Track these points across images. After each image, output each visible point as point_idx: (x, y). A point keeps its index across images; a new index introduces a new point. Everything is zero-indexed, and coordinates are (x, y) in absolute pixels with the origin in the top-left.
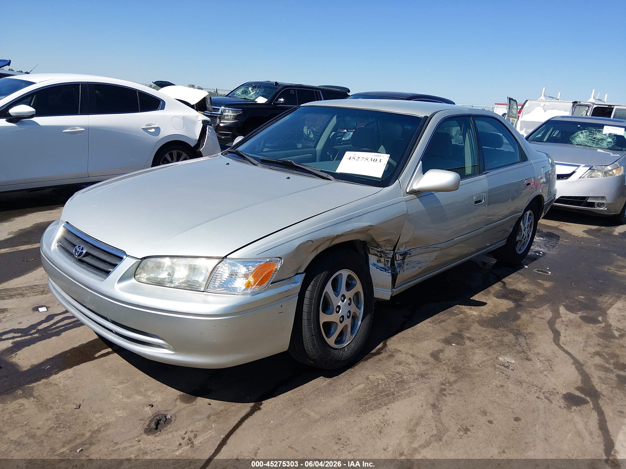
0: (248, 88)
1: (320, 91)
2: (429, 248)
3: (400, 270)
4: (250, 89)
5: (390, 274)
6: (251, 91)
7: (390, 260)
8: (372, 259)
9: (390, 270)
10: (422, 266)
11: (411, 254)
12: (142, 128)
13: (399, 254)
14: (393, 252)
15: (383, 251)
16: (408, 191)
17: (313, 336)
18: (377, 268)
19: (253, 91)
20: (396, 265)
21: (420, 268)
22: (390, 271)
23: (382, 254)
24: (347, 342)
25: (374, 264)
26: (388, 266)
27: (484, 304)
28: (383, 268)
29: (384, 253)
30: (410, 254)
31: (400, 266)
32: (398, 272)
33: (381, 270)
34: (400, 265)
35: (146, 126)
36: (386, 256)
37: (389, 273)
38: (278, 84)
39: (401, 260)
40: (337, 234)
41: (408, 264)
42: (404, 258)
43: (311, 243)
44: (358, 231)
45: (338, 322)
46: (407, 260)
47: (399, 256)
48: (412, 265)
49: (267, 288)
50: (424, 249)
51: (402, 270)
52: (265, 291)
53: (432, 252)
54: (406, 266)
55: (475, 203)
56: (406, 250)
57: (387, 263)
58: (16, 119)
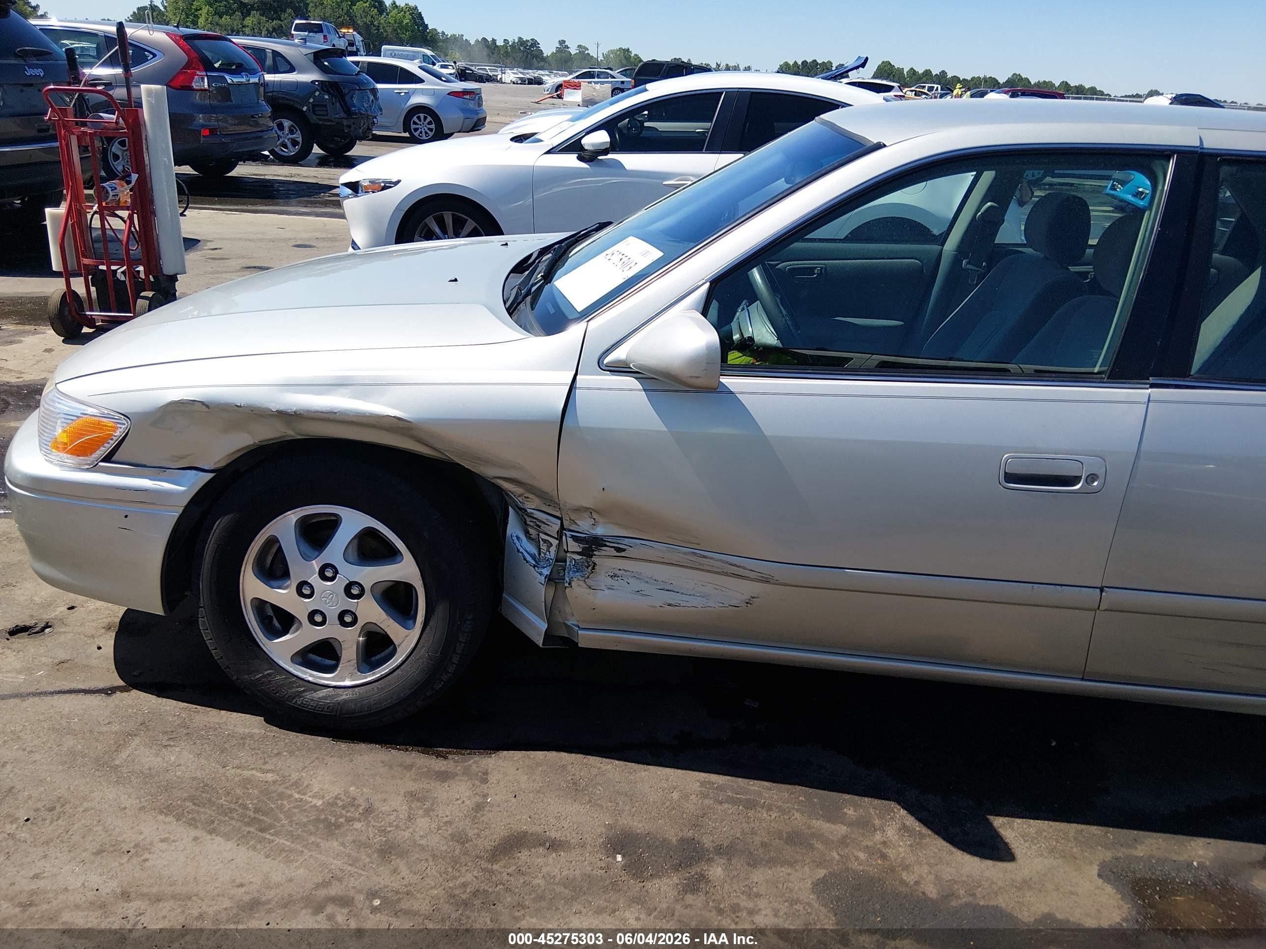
3: (574, 580)
5: (546, 578)
7: (553, 542)
8: (513, 527)
9: (550, 569)
10: (684, 603)
11: (624, 550)
13: (568, 533)
14: (559, 522)
15: (525, 510)
16: (607, 362)
18: (519, 551)
20: (568, 562)
21: (672, 605)
22: (548, 571)
23: (527, 516)
24: (342, 679)
25: (517, 538)
26: (546, 555)
28: (533, 557)
29: (531, 516)
30: (619, 550)
31: (579, 571)
32: (569, 584)
33: (526, 558)
34: (577, 567)
36: (539, 527)
37: (541, 574)
39: (581, 554)
40: (282, 408)
41: (615, 576)
42: (587, 553)
43: (205, 409)
44: (354, 419)
45: (303, 617)
46: (605, 561)
47: (570, 540)
48: (636, 585)
49: (94, 468)
50: (685, 553)
51: (582, 583)
52: (88, 470)
53: (726, 574)
54: (602, 578)
55: (1011, 478)
56: (599, 531)
57: (544, 547)
58: (590, 157)
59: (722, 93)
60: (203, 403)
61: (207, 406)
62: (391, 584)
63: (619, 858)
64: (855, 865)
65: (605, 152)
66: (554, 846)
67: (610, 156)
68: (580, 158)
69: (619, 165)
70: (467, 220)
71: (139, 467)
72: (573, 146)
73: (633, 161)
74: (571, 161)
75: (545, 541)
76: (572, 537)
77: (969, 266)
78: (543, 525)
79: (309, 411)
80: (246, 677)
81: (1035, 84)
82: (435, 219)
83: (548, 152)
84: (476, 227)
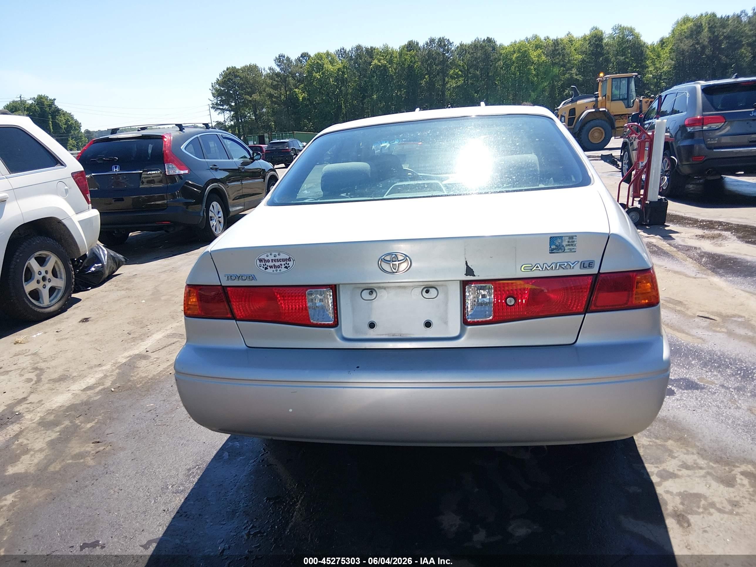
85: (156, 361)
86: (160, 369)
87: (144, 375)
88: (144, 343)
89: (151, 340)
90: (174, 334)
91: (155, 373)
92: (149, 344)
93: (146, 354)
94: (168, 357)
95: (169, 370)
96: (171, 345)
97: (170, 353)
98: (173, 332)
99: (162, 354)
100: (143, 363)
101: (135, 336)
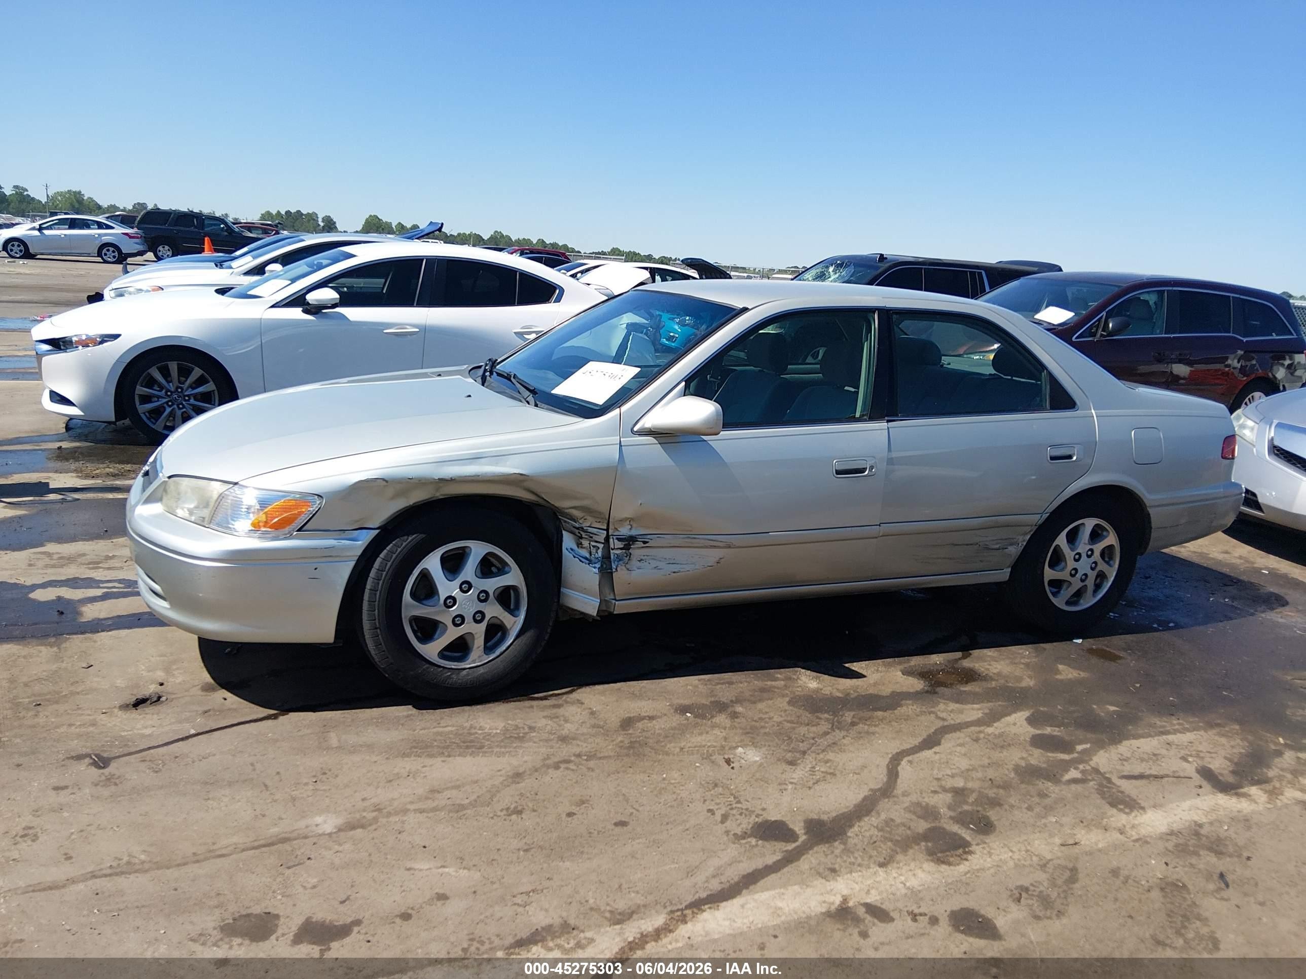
0: (827, 267)
1: (983, 273)
2: (695, 538)
3: (617, 567)
4: (831, 269)
5: (596, 570)
6: (832, 273)
7: (601, 546)
8: (568, 541)
9: (600, 563)
10: (682, 570)
11: (647, 542)
12: (515, 333)
13: (615, 537)
14: (605, 532)
15: (582, 528)
16: (635, 429)
17: (376, 628)
18: (575, 557)
19: (836, 274)
20: (612, 557)
21: (674, 572)
22: (598, 565)
23: (582, 533)
24: (474, 662)
25: (572, 549)
26: (597, 556)
27: (859, 676)
28: (586, 558)
29: (586, 531)
30: (645, 542)
31: (620, 560)
32: (614, 570)
33: (581, 561)
34: (619, 558)
35: (522, 328)
36: (592, 537)
37: (595, 568)
38: (886, 258)
39: (621, 549)
40: (441, 477)
41: (642, 560)
42: (627, 547)
43: (384, 483)
44: (491, 479)
45: (448, 622)
46: (637, 551)
47: (616, 541)
48: (654, 564)
49: (290, 537)
50: (684, 538)
51: (624, 568)
52: (285, 539)
53: (706, 547)
54: (634, 563)
55: (838, 472)
56: (634, 532)
57: (593, 550)
58: (315, 310)
59: (423, 260)
60: (383, 480)
61: (387, 481)
62: (502, 589)
63: (689, 715)
64: (797, 693)
65: (334, 306)
66: (651, 718)
67: (338, 310)
68: (306, 311)
69: (343, 317)
70: (193, 369)
71: (325, 531)
72: (298, 301)
73: (355, 314)
74: (296, 313)
75: (594, 546)
76: (617, 539)
77: (712, 379)
78: (594, 536)
79: (460, 477)
80: (412, 673)
81: (516, 241)
82: (160, 369)
83: (273, 306)
84: (202, 375)
85: (1191, 756)
86: (1189, 736)
87: (1223, 740)
88: (1196, 818)
89: (1177, 818)
90: (1113, 805)
91: (1202, 733)
92: (1187, 804)
93: (1204, 783)
94: (1164, 752)
95: (1177, 727)
96: (1141, 777)
97: (1154, 758)
98: (1114, 811)
99: (1172, 764)
100: (1218, 764)
101: (1212, 859)
